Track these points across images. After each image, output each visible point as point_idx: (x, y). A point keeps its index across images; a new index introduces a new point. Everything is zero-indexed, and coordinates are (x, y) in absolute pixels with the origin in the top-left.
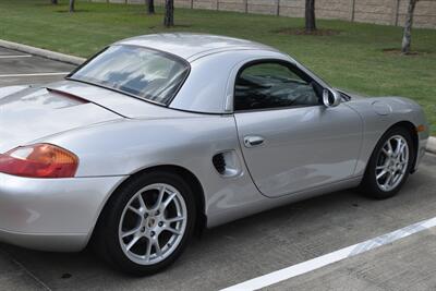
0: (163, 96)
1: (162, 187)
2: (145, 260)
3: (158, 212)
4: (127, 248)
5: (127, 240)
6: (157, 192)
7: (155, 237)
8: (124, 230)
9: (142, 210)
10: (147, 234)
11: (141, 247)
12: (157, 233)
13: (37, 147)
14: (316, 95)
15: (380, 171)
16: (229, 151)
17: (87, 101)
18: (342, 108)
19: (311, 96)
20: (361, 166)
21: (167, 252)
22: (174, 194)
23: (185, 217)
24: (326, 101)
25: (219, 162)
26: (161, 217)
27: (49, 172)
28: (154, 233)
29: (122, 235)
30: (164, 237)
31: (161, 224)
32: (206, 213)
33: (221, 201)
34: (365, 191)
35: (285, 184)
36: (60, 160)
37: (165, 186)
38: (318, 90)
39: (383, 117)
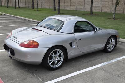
0: (58, 29)
1: (58, 50)
2: (54, 67)
3: (57, 56)
4: (50, 64)
5: (50, 62)
6: (57, 51)
7: (56, 61)
8: (49, 60)
9: (53, 55)
10: (55, 61)
11: (53, 64)
12: (57, 60)
13: (30, 41)
14: (93, 29)
15: (108, 46)
16: (73, 42)
17: (41, 31)
18: (99, 32)
19: (92, 29)
20: (104, 45)
21: (59, 65)
22: (61, 52)
23: (63, 57)
24: (96, 30)
25: (71, 44)
26: (58, 57)
27: (33, 46)
28: (56, 60)
29: (49, 61)
30: (59, 61)
31: (58, 58)
32: (68, 56)
33: (72, 53)
34: (105, 51)
35: (86, 49)
36: (35, 44)
37: (59, 50)
38: (94, 28)
39: (109, 34)
